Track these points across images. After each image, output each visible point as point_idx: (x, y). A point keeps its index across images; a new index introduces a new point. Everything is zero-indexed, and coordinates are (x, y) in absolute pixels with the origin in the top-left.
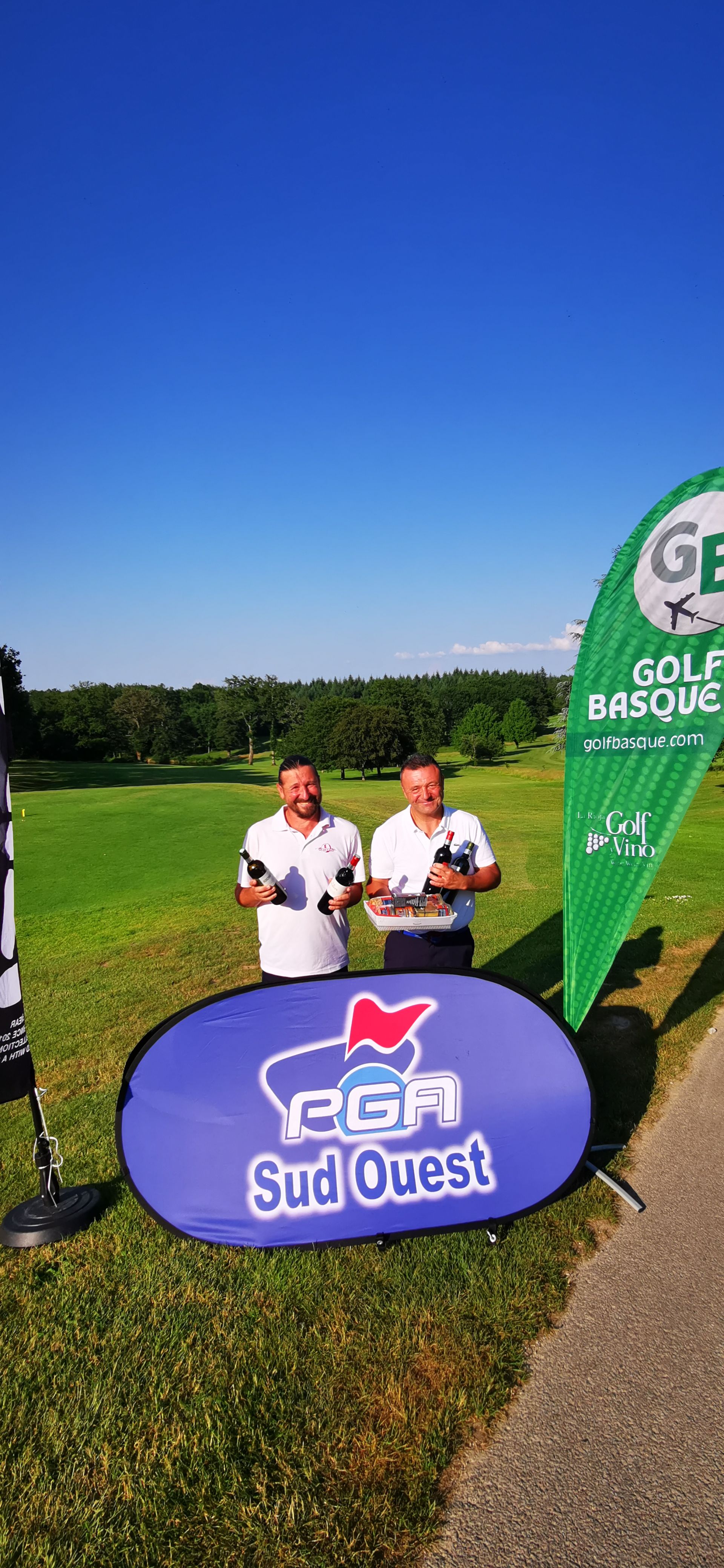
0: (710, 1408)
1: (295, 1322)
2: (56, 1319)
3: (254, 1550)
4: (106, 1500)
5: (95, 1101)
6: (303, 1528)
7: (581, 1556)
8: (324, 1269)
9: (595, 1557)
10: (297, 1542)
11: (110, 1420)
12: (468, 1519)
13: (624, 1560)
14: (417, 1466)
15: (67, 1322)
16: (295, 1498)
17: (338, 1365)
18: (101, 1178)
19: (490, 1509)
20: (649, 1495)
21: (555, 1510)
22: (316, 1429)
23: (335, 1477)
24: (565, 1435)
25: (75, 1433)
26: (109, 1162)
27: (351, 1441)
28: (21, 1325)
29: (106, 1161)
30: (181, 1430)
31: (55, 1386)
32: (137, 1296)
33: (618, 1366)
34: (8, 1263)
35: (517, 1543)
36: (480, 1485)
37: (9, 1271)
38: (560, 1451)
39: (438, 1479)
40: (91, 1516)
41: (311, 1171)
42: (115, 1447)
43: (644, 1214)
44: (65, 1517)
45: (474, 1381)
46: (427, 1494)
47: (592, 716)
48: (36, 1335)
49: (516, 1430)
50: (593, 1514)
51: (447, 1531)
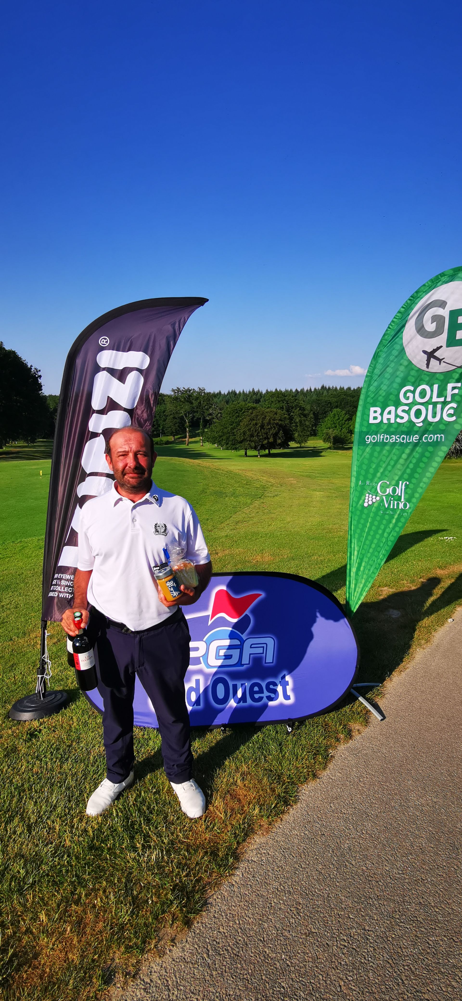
2: (37, 757)
3: (131, 873)
4: (55, 845)
6: (158, 865)
7: (309, 889)
9: (316, 890)
10: (155, 871)
11: (62, 808)
12: (250, 867)
13: (332, 893)
14: (226, 841)
15: (43, 759)
16: (156, 851)
18: (69, 687)
19: (263, 864)
20: (353, 863)
21: (299, 866)
23: (180, 843)
24: (312, 832)
25: (42, 813)
28: (18, 759)
31: (33, 790)
32: (82, 749)
33: (350, 799)
34: (13, 728)
35: (275, 880)
36: (260, 852)
37: (14, 732)
38: (307, 839)
39: (236, 848)
40: (47, 852)
42: (63, 821)
43: (384, 722)
44: (33, 852)
45: (265, 802)
46: (229, 854)
47: (371, 421)
48: (25, 764)
49: (285, 827)
50: (320, 870)
51: (238, 872)
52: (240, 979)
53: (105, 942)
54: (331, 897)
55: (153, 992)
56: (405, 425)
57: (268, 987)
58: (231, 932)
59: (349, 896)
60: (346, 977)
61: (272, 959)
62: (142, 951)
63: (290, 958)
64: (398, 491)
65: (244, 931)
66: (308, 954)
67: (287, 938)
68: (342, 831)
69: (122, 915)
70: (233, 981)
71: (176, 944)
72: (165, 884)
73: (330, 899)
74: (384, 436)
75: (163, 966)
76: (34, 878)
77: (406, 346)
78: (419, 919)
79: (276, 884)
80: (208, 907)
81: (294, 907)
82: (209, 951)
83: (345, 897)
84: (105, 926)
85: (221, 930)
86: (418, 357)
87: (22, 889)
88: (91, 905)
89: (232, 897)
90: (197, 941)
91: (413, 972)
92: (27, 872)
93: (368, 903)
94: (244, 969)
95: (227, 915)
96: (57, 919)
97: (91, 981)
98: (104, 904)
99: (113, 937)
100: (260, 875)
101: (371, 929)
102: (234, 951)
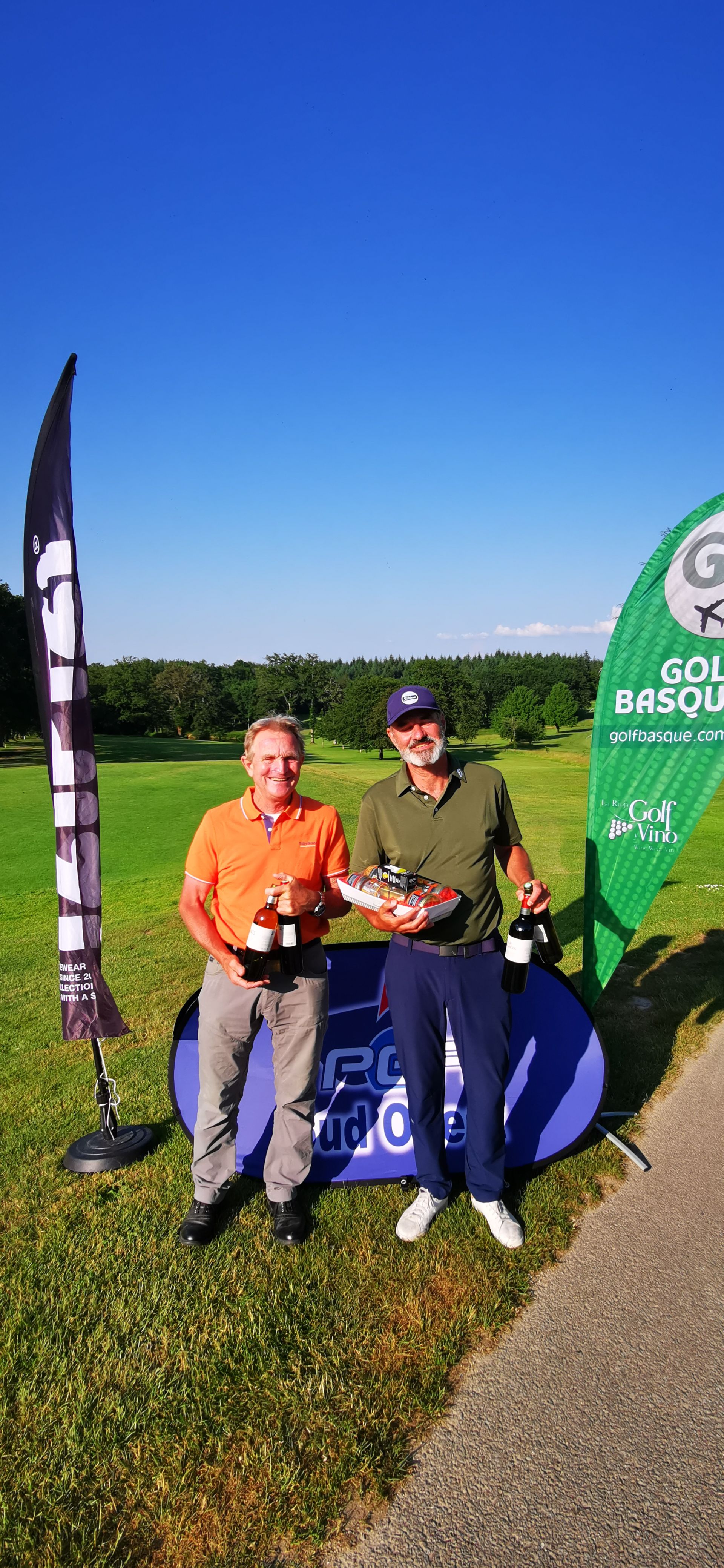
0: (694, 1334)
1: (327, 1244)
2: (118, 1230)
3: (289, 1413)
4: (166, 1368)
5: (144, 1055)
6: (331, 1400)
7: (569, 1438)
9: (581, 1441)
10: (326, 1409)
11: (168, 1310)
12: (472, 1404)
13: (606, 1445)
14: (430, 1362)
15: (128, 1233)
16: (324, 1378)
17: (364, 1281)
18: (152, 1120)
19: (491, 1398)
20: (632, 1396)
21: (548, 1402)
22: (343, 1328)
23: (360, 1366)
24: (561, 1347)
25: (138, 1318)
26: (159, 1107)
27: (373, 1340)
28: (89, 1234)
29: (156, 1106)
30: (228, 1322)
31: (120, 1282)
33: (613, 1296)
34: (74, 1184)
36: (484, 1379)
37: (76, 1191)
38: (556, 1358)
39: (447, 1372)
40: (155, 1380)
41: (344, 1119)
42: (172, 1331)
43: (649, 1172)
44: (133, 1379)
45: (483, 1300)
46: (437, 1383)
47: (619, 710)
48: (102, 1242)
49: (518, 1340)
50: (581, 1407)
51: (454, 1412)
53: (262, 1523)
54: (605, 1452)
56: (670, 715)
58: (457, 1508)
59: (633, 1451)
61: (525, 1549)
62: (323, 1535)
63: (553, 1547)
64: (661, 816)
65: (476, 1505)
66: (580, 1540)
67: (544, 1517)
68: (607, 1346)
69: (284, 1480)
71: (373, 1526)
72: (345, 1431)
73: (603, 1454)
74: (638, 732)
75: (358, 1560)
76: (139, 1422)
77: (670, 599)
79: (517, 1431)
80: (416, 1468)
81: (550, 1468)
82: (426, 1537)
83: (626, 1451)
84: (260, 1498)
85: (441, 1504)
86: (689, 616)
87: (122, 1438)
88: (233, 1464)
89: (451, 1451)
90: (405, 1521)
92: (127, 1411)
93: (663, 1461)
95: (447, 1480)
96: (183, 1486)
98: (253, 1461)
99: (275, 1515)
100: (490, 1416)
101: (673, 1502)
102: (465, 1537)
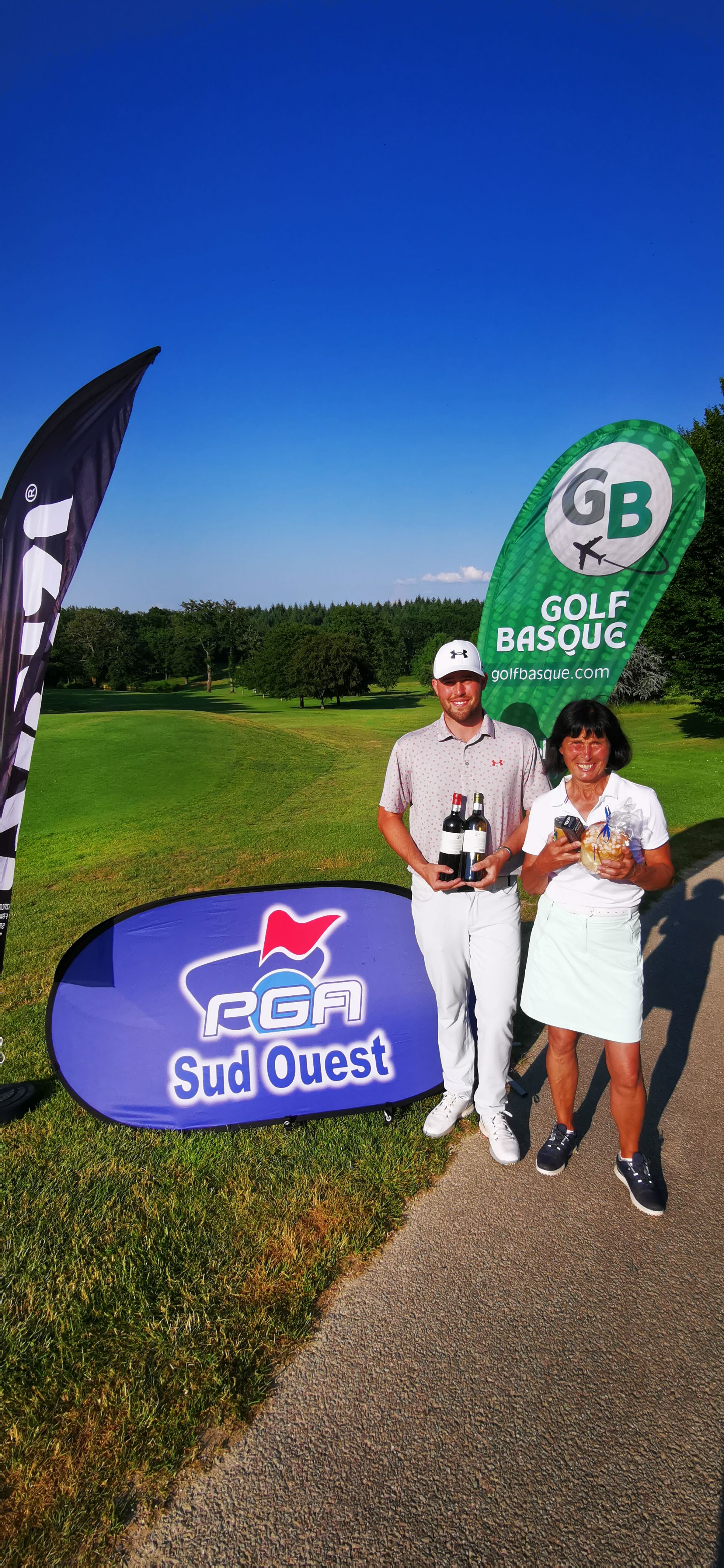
0: (553, 1241)
1: (206, 1187)
3: (154, 1353)
4: (29, 1321)
5: (36, 1011)
6: (196, 1336)
7: (427, 1347)
8: (235, 1146)
9: (438, 1348)
10: (191, 1345)
11: (36, 1264)
12: (338, 1325)
14: (300, 1290)
16: (192, 1315)
18: (37, 1076)
19: (357, 1318)
20: (490, 1304)
21: (410, 1316)
22: (216, 1266)
23: (229, 1300)
24: (428, 1264)
26: (46, 1063)
27: (245, 1274)
32: (65, 1170)
33: (482, 1213)
35: (375, 1340)
36: (351, 1301)
38: (422, 1276)
39: (316, 1298)
40: (16, 1334)
41: (227, 1064)
42: (39, 1284)
43: (527, 1097)
45: (356, 1227)
46: (305, 1310)
47: (500, 648)
49: (387, 1262)
50: (442, 1318)
51: (319, 1335)
52: (329, 1487)
53: (117, 1460)
54: (459, 1356)
55: (197, 1525)
56: (550, 653)
57: (371, 1493)
58: (314, 1423)
59: (486, 1352)
60: (485, 1466)
61: (375, 1453)
62: (178, 1466)
63: (402, 1449)
65: (332, 1419)
66: (428, 1439)
67: (397, 1421)
68: (471, 1259)
69: (142, 1416)
70: (319, 1492)
71: (229, 1449)
72: (208, 1363)
73: (457, 1358)
74: (519, 671)
75: (212, 1484)
77: (550, 535)
78: (585, 1372)
79: (378, 1346)
80: (277, 1390)
81: (406, 1376)
82: (280, 1453)
84: (116, 1437)
85: (298, 1421)
86: (568, 553)
88: (92, 1407)
89: (313, 1371)
90: (261, 1440)
91: (580, 1448)
93: (512, 1358)
94: (335, 1473)
95: (306, 1399)
96: (38, 1436)
97: (99, 1520)
98: (113, 1402)
99: (131, 1451)
100: (353, 1335)
101: (518, 1394)
102: (319, 1449)
